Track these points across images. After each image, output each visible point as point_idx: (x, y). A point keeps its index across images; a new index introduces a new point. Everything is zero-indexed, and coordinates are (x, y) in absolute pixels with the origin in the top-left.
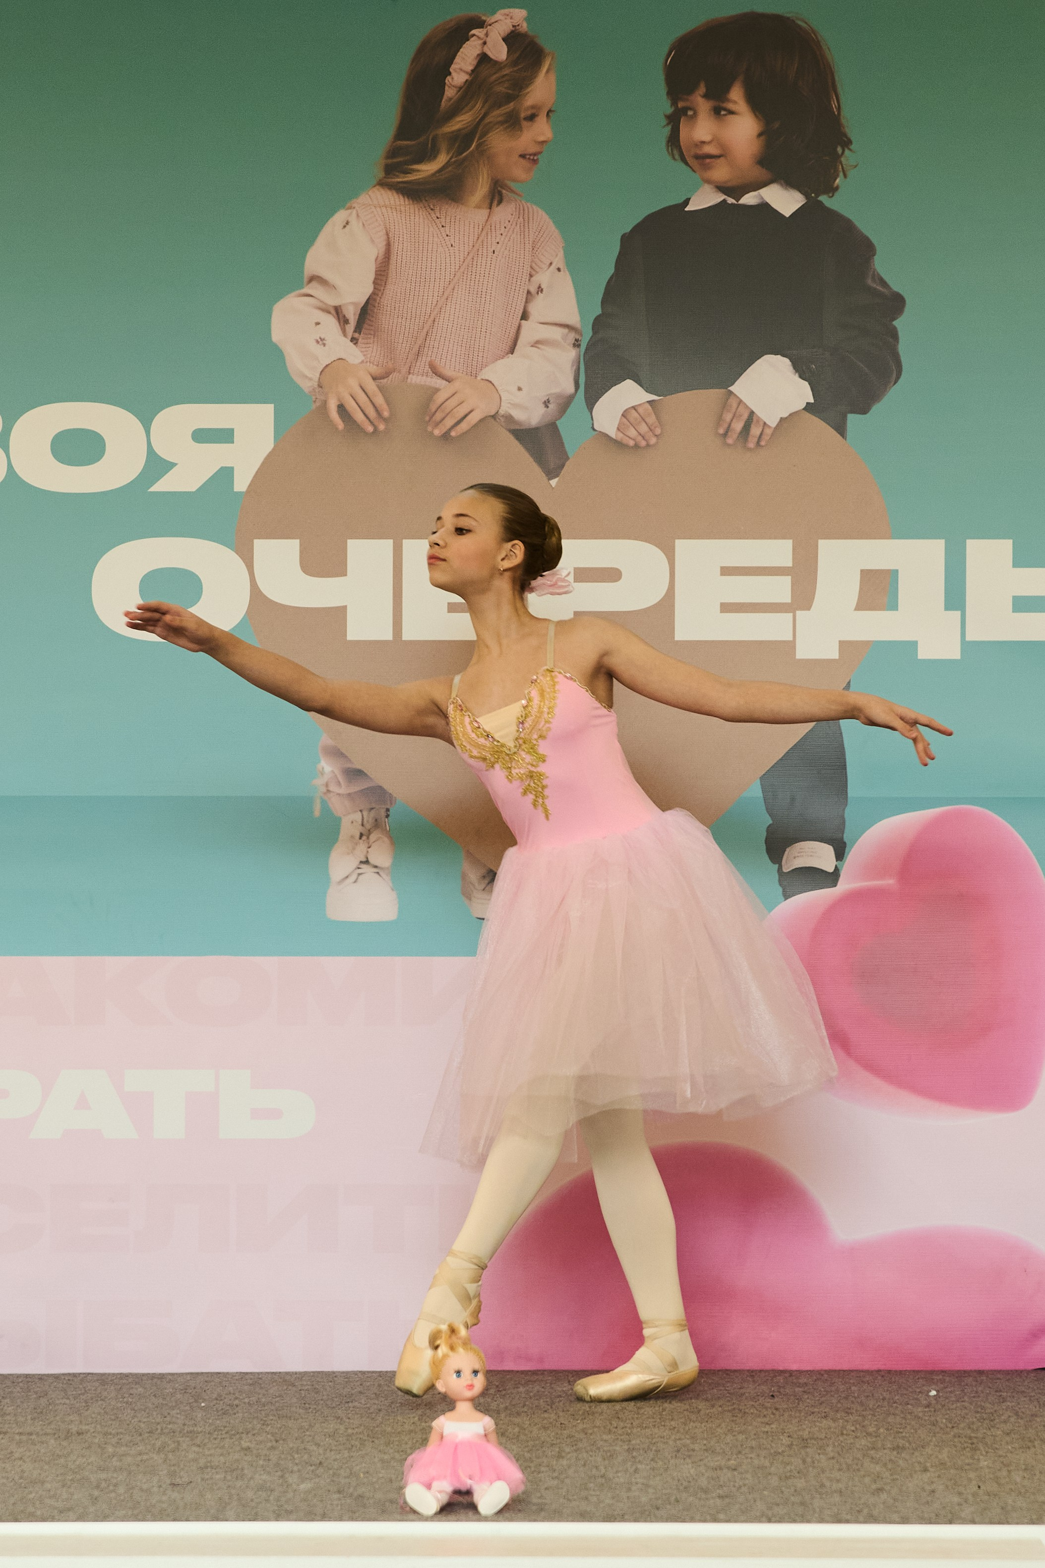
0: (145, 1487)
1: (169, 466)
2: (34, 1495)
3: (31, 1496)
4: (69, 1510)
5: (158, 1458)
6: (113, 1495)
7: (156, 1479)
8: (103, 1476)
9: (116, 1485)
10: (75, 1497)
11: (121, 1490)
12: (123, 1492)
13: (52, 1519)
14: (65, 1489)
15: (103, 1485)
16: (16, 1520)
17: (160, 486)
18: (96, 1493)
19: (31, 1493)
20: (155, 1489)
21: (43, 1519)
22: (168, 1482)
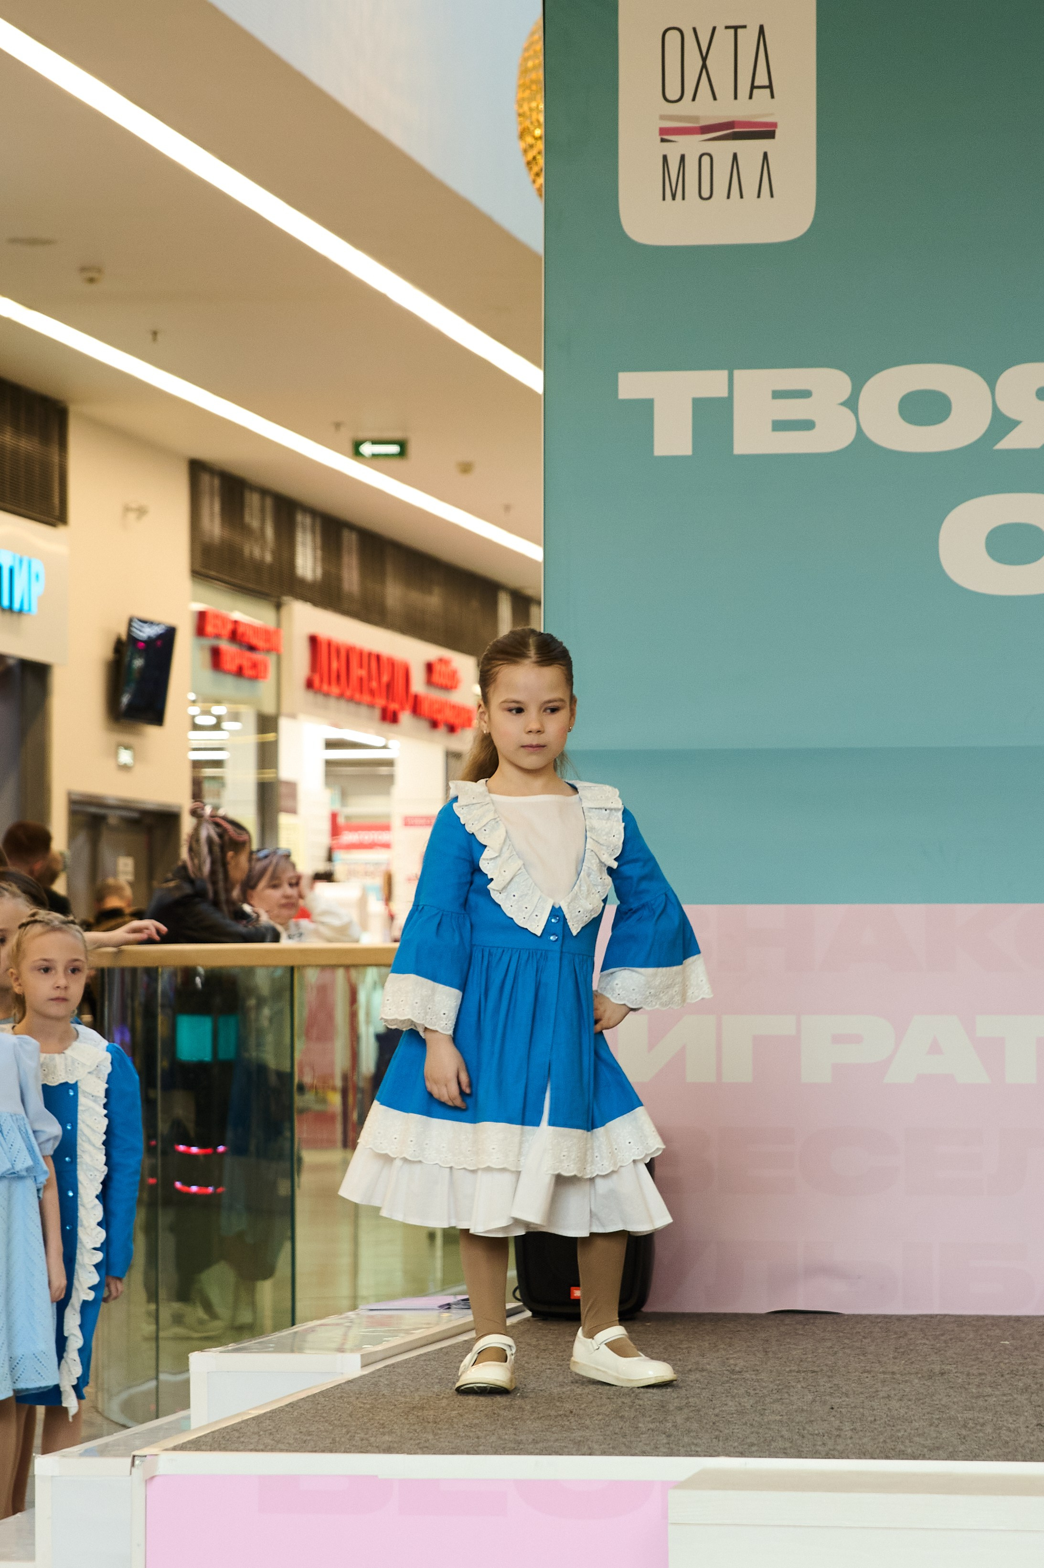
0: (1012, 1426)
1: (1015, 424)
2: (902, 1433)
3: (900, 1434)
4: (938, 1448)
5: (1022, 1399)
6: (981, 1434)
7: (1022, 1419)
8: (969, 1415)
9: (983, 1425)
10: (944, 1435)
11: (989, 1429)
12: (990, 1431)
13: (923, 1457)
14: (932, 1428)
15: (971, 1424)
16: (887, 1457)
17: (1004, 444)
18: (964, 1432)
19: (899, 1431)
20: (1023, 1429)
21: (914, 1457)
22: (1035, 1422)
